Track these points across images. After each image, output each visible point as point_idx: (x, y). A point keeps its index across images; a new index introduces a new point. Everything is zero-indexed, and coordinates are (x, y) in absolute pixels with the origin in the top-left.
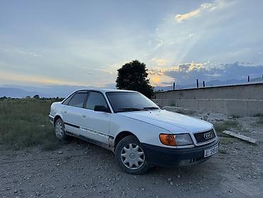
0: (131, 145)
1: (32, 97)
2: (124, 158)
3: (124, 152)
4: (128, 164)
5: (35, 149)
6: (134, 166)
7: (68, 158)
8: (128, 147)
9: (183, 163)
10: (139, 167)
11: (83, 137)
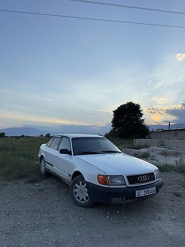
0: (81, 182)
1: (44, 135)
2: (76, 193)
3: (76, 188)
4: (78, 198)
5: (22, 182)
6: (83, 200)
7: (40, 190)
8: (79, 184)
9: (115, 200)
10: (86, 201)
11: (55, 173)
